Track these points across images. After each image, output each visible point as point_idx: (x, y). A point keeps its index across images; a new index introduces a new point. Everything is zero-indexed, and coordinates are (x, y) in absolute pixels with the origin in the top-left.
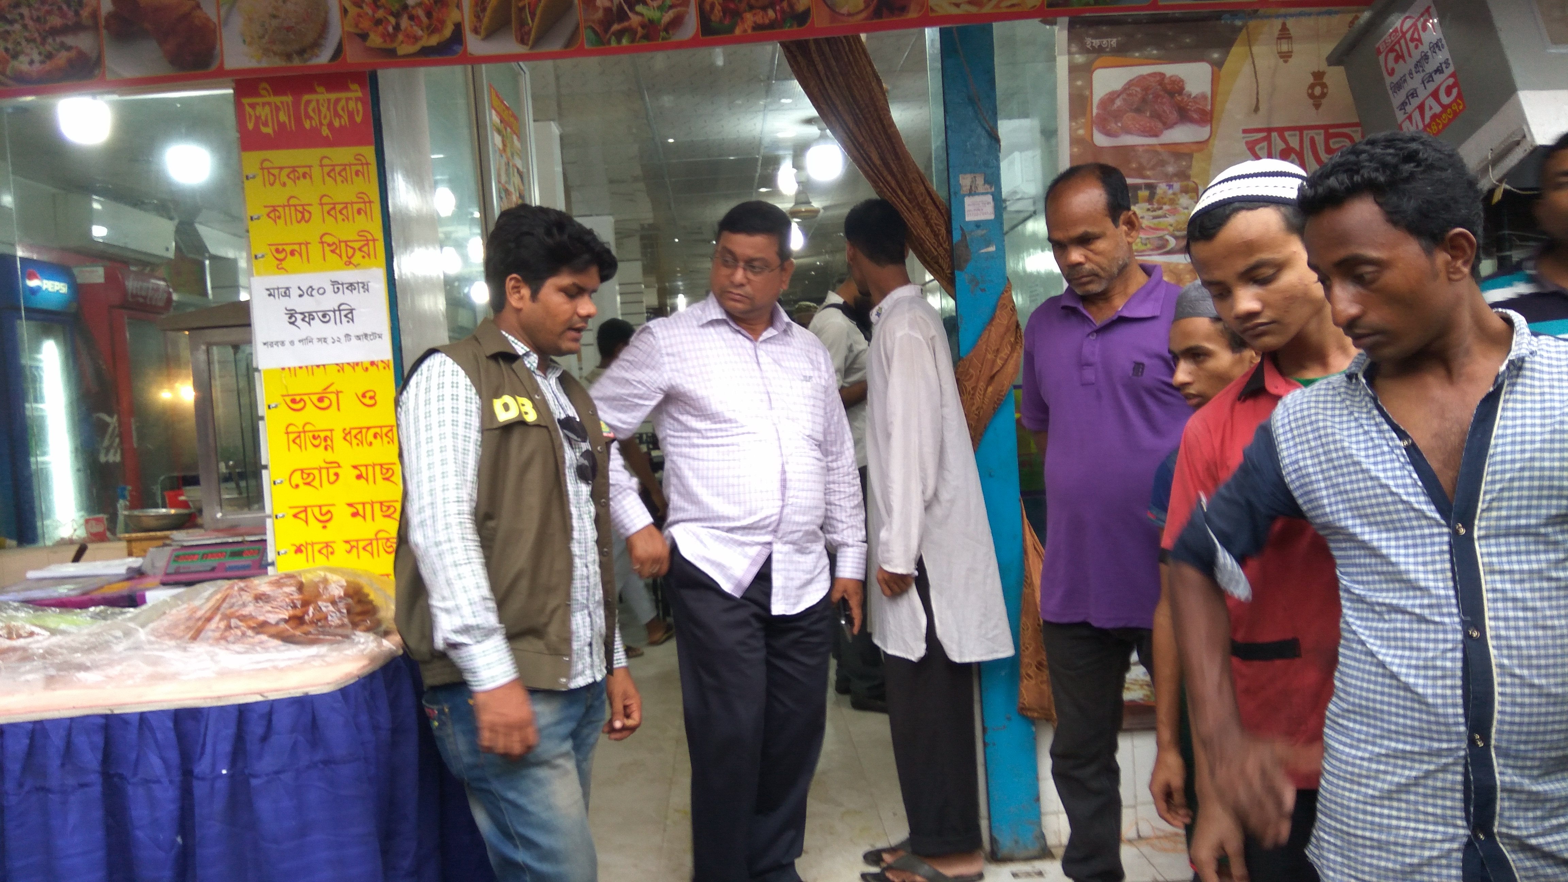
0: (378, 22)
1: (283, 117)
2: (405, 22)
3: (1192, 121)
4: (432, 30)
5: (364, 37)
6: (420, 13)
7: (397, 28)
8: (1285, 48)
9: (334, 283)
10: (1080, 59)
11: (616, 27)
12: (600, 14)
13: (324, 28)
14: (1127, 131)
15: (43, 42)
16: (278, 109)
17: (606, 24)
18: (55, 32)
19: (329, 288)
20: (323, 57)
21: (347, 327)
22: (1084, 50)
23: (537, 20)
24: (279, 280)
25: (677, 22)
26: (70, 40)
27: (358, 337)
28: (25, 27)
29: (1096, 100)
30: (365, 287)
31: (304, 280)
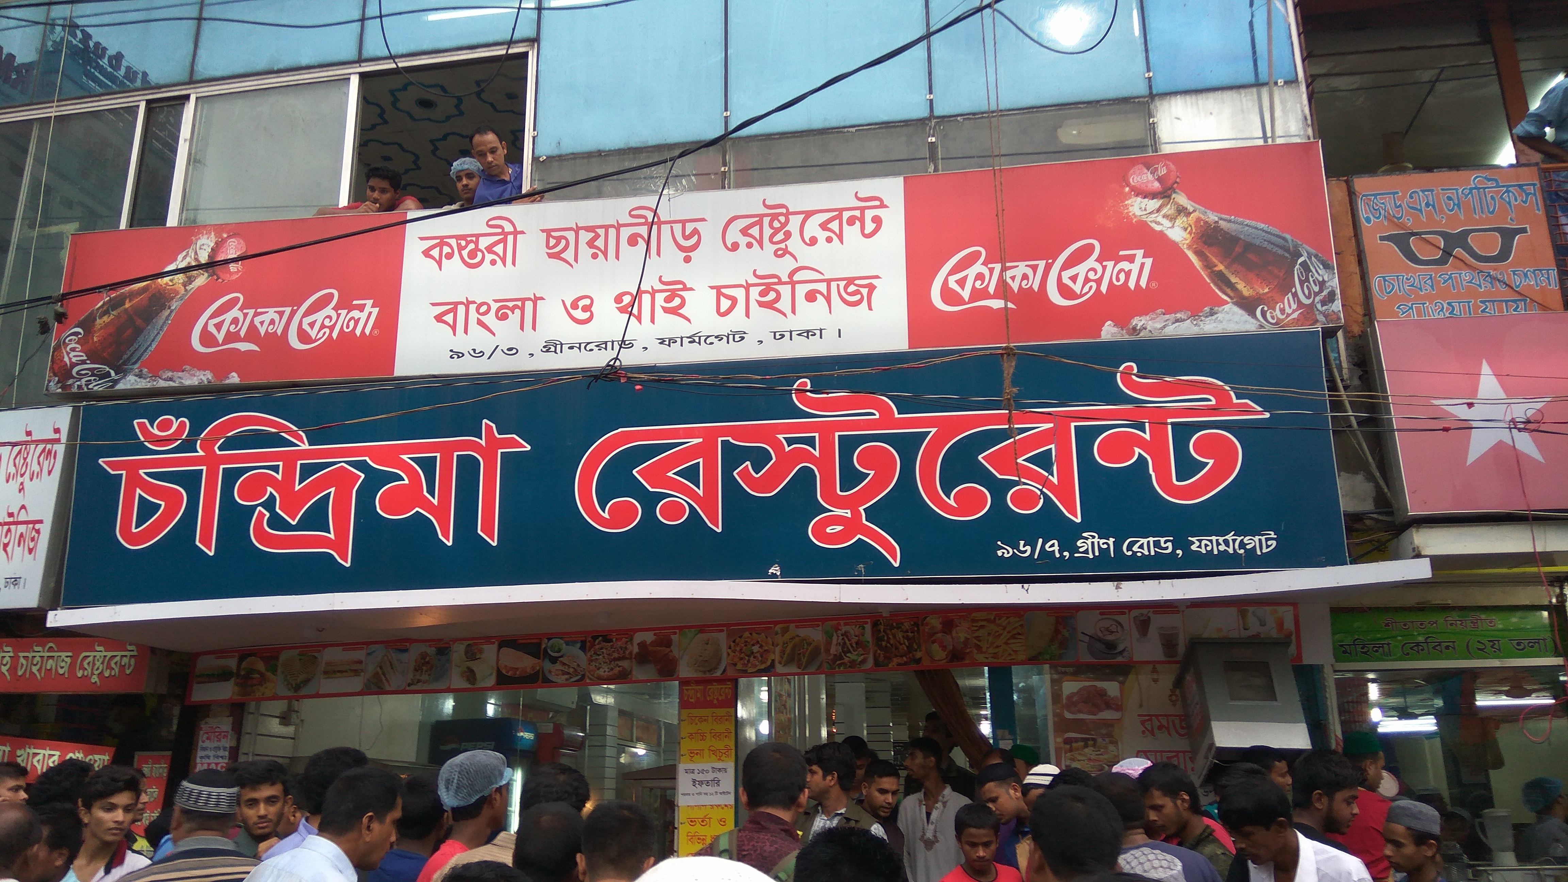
0: (741, 659)
1: (699, 695)
2: (752, 659)
3: (1112, 708)
4: (762, 662)
5: (735, 665)
6: (758, 655)
7: (749, 661)
8: (1155, 676)
9: (713, 768)
10: (1056, 676)
11: (838, 662)
12: (832, 657)
13: (720, 661)
14: (1080, 711)
15: (610, 664)
16: (697, 692)
17: (834, 661)
18: (615, 659)
19: (711, 770)
20: (718, 673)
21: (716, 789)
22: (1058, 673)
23: (806, 658)
24: (691, 766)
25: (864, 661)
26: (620, 663)
27: (721, 793)
28: (604, 657)
29: (1064, 697)
30: (725, 770)
31: (701, 766)
